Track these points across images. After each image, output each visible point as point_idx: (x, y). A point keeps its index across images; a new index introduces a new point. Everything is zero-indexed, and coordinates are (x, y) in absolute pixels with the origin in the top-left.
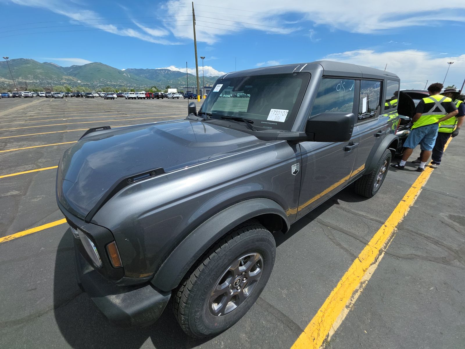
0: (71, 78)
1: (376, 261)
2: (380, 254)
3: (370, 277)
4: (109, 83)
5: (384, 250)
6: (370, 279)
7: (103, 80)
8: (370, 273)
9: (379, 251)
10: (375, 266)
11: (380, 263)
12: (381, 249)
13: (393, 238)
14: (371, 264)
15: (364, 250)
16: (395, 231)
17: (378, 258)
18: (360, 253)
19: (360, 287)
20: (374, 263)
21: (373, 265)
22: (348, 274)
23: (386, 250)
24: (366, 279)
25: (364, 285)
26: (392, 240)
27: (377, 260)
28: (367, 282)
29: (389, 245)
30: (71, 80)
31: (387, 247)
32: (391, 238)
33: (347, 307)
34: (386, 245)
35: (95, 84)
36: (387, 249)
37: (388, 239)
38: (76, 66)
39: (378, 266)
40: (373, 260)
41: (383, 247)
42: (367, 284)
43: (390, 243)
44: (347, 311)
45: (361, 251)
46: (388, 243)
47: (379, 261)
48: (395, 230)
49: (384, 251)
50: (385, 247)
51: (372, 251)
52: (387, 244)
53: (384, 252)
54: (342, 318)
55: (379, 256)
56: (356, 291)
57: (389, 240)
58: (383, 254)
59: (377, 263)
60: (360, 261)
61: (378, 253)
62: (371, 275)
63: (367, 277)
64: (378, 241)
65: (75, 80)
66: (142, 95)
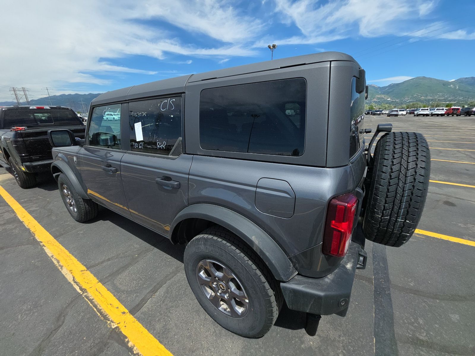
0: (383, 96)
1: (75, 282)
2: (81, 289)
3: (63, 273)
4: (423, 98)
5: (85, 294)
6: (62, 273)
7: (417, 95)
8: (66, 274)
9: (85, 290)
10: (70, 279)
11: (72, 285)
12: (86, 292)
13: (98, 313)
14: (74, 278)
15: (93, 277)
16: (110, 323)
17: (77, 285)
18: (91, 272)
19: (60, 265)
20: (74, 280)
21: (73, 279)
22: (75, 260)
23: (84, 296)
24: (63, 270)
25: (59, 268)
26: (95, 309)
27: (76, 284)
28: (61, 270)
29: (88, 303)
30: (382, 98)
31: (87, 300)
32: (99, 311)
33: (52, 256)
34: (90, 299)
35: (405, 100)
36: (85, 298)
37: (98, 306)
38: (394, 84)
39: (70, 283)
40: (77, 280)
41: (89, 295)
42: (59, 269)
43: (91, 305)
44: (50, 255)
45: (93, 274)
46: (92, 303)
47: (73, 285)
48: (112, 324)
49: (83, 293)
50: (87, 297)
51: (88, 283)
52: (91, 301)
53: (81, 293)
54: (48, 253)
55: (79, 286)
56: (58, 262)
57: (96, 306)
58: (80, 291)
59: (72, 283)
60: (83, 271)
61: (84, 287)
62: (64, 274)
63: (64, 271)
64: (99, 293)
65: (386, 98)
66: (441, 110)
